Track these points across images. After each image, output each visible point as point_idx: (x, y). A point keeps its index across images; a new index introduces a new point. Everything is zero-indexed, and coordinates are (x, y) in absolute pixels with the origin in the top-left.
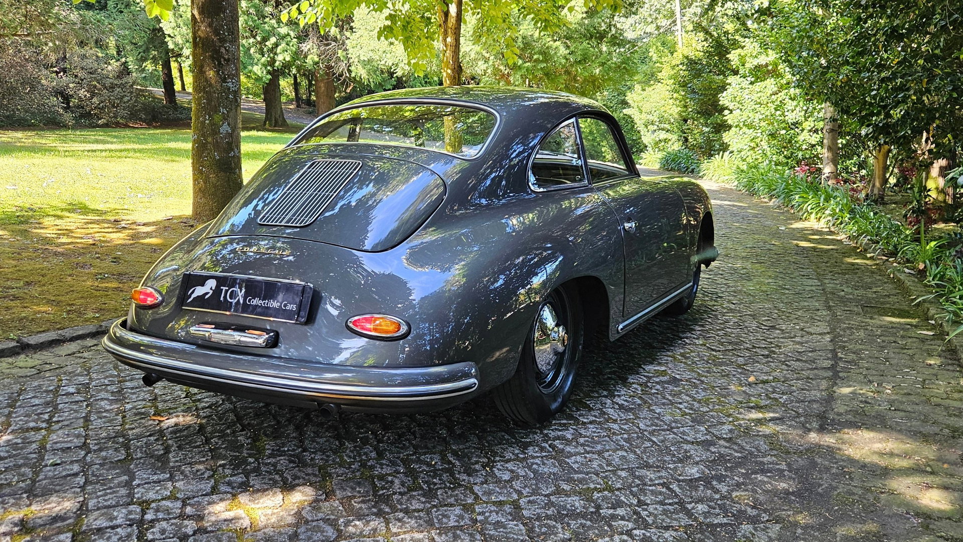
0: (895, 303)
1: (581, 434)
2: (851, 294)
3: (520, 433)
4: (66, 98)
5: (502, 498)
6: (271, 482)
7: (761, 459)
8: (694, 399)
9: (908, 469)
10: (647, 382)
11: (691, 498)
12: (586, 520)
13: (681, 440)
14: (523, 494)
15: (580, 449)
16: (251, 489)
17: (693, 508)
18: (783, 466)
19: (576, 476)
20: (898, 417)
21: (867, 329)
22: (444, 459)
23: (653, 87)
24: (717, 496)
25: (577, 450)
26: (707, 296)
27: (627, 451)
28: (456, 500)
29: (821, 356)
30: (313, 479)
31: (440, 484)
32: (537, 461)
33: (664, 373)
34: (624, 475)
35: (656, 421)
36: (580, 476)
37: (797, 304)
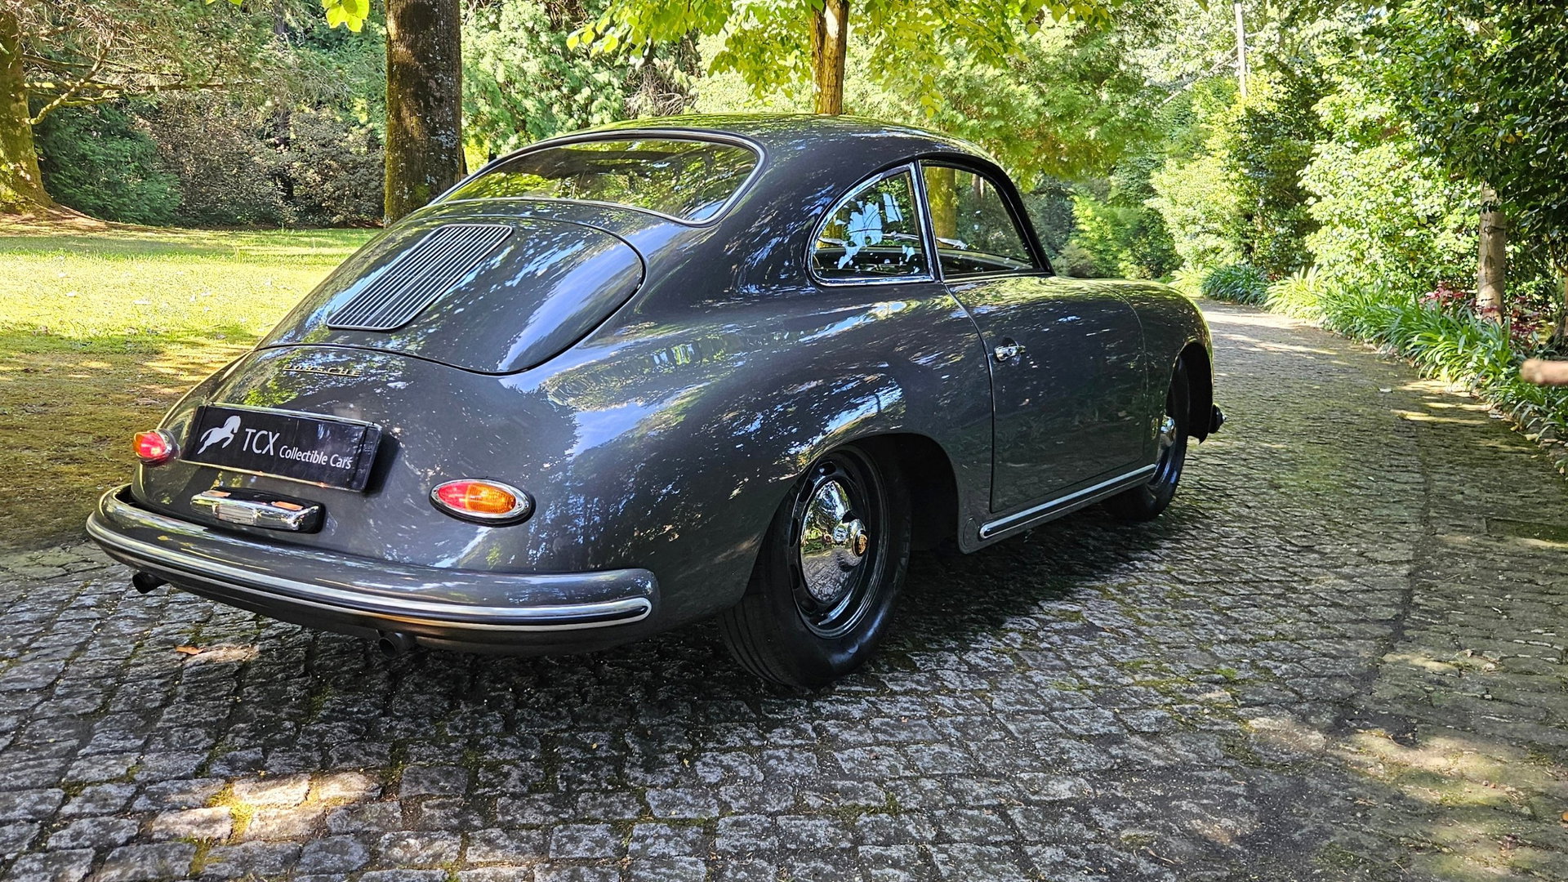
0: (1553, 516)
1: (879, 711)
2: (1476, 498)
3: (771, 704)
4: (289, 184)
5: (688, 814)
6: (302, 763)
7: (1201, 774)
8: (1112, 662)
9: (1483, 808)
10: (1038, 629)
11: (1041, 834)
12: (827, 863)
13: (1061, 731)
14: (731, 808)
15: (868, 737)
16: (263, 773)
17: (1037, 854)
18: (1240, 789)
19: (840, 784)
20: (1494, 713)
21: (1483, 558)
22: (616, 742)
23: (1197, 163)
24: (1090, 835)
25: (861, 739)
26: (1205, 493)
27: (951, 745)
28: (606, 814)
29: (1381, 599)
30: (374, 761)
31: (590, 783)
32: (781, 753)
33: (1076, 615)
34: (930, 787)
35: (1027, 696)
36: (848, 783)
37: (1367, 512)
